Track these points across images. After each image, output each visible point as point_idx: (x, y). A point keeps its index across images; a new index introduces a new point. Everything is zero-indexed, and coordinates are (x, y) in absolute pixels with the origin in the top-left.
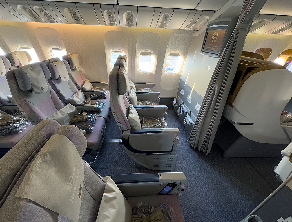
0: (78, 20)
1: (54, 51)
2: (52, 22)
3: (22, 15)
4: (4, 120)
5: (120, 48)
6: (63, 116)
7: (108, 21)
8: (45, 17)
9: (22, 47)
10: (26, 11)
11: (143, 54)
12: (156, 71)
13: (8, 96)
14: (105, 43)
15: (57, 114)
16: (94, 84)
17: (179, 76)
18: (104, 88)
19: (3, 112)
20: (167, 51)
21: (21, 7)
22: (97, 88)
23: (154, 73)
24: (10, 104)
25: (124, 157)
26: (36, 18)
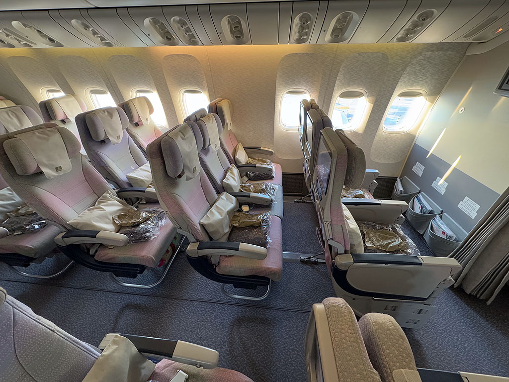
0: (239, 37)
1: (187, 94)
2: (194, 43)
3: (149, 35)
4: (126, 215)
5: (302, 85)
6: (221, 215)
7: (295, 36)
8: (184, 36)
9: (138, 89)
10: (156, 28)
11: (345, 95)
12: (365, 128)
13: (128, 175)
14: (278, 78)
15: (213, 212)
16: (249, 150)
17: (411, 138)
18: (268, 160)
19: (121, 200)
20: (397, 89)
21: (150, 21)
22: (256, 159)
23: (361, 131)
24: (131, 189)
25: (315, 290)
26: (169, 39)
